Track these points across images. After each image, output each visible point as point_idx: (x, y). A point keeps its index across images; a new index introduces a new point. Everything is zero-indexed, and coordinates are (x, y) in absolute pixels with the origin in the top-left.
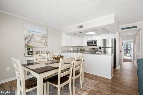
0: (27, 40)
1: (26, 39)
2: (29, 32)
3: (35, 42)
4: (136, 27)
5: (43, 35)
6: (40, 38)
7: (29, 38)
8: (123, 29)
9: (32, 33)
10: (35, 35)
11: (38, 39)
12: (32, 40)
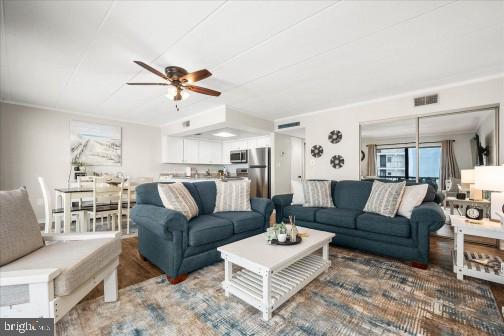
0: (77, 152)
1: (73, 150)
2: (80, 136)
3: (93, 155)
4: (297, 124)
5: (112, 141)
6: (103, 147)
7: (80, 149)
8: (280, 127)
9: (87, 138)
10: (92, 142)
11: (99, 149)
12: (87, 152)
